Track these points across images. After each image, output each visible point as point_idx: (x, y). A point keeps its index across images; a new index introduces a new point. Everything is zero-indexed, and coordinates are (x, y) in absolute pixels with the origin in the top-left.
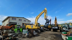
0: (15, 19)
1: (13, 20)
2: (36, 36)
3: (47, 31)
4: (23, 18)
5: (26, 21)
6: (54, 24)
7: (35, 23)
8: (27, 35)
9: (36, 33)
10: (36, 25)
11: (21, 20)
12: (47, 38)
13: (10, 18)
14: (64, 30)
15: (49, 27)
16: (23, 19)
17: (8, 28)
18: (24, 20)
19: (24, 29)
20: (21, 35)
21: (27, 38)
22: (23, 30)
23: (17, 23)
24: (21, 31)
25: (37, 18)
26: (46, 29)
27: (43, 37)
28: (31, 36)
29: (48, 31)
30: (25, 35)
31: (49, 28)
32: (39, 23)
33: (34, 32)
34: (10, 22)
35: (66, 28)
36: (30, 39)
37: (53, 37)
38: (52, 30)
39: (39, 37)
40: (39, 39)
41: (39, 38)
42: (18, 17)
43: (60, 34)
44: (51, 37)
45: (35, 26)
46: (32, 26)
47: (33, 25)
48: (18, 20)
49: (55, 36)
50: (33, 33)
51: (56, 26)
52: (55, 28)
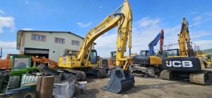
0: (43, 37)
1: (35, 41)
3: (143, 76)
5: (78, 42)
13: (27, 33)
15: (154, 59)
16: (68, 39)
17: (7, 66)
18: (73, 41)
23: (48, 50)
26: (143, 69)
29: (149, 76)
31: (153, 66)
34: (26, 49)
38: (165, 73)
42: (51, 32)
48: (54, 40)
51: (187, 56)
52: (181, 64)
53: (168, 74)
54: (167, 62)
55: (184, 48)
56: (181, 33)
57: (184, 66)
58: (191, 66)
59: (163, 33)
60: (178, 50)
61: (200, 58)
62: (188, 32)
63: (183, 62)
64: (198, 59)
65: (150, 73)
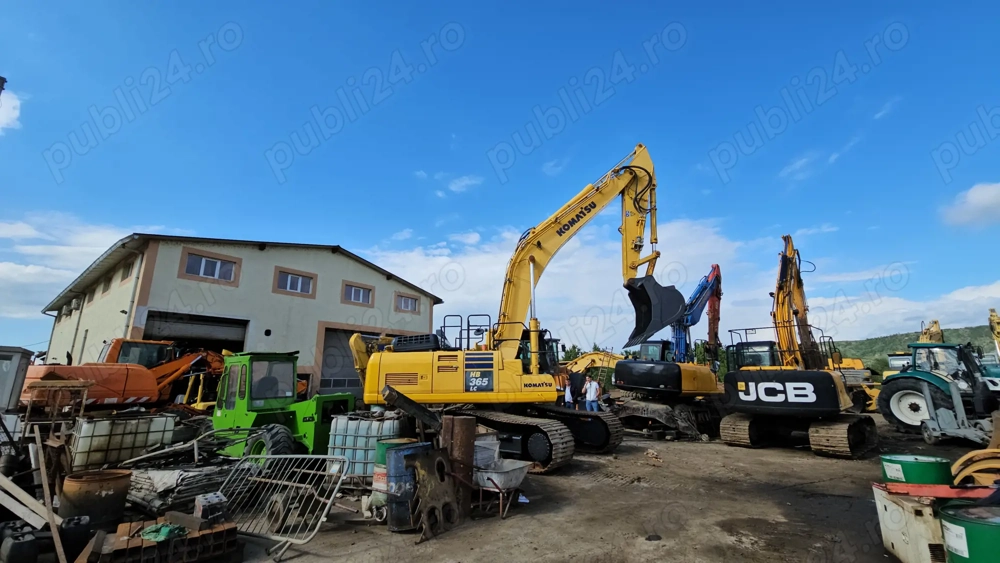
0: (227, 262)
1: (192, 284)
2: (516, 509)
3: (661, 438)
5: (368, 291)
9: (510, 464)
12: (668, 544)
15: (694, 376)
16: (331, 275)
18: (348, 287)
19: (341, 408)
20: (306, 488)
21: (386, 532)
22: (339, 424)
24: (310, 443)
26: (656, 409)
27: (608, 518)
28: (447, 507)
29: (681, 437)
30: (362, 487)
31: (688, 400)
33: (479, 457)
34: (153, 315)
35: (941, 399)
37: (756, 525)
39: (562, 530)
40: (556, 548)
41: (556, 539)
44: (728, 527)
48: (270, 278)
49: (775, 514)
50: (470, 468)
51: (800, 368)
52: (784, 392)
53: (745, 426)
54: (741, 385)
55: (791, 340)
56: (780, 288)
57: (792, 399)
58: (812, 398)
59: (718, 279)
60: (771, 344)
61: (836, 374)
62: (800, 283)
63: (790, 386)
64: (830, 378)
65: (682, 424)
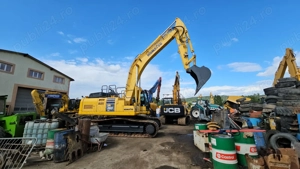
2: (103, 148)
4: (26, 55)
5: (41, 73)
6: (171, 96)
7: (127, 90)
8: (55, 151)
9: (102, 134)
10: (133, 97)
11: (10, 66)
12: (149, 151)
14: (196, 116)
18: (31, 71)
19: (30, 118)
20: (15, 151)
21: (52, 163)
22: (29, 125)
24: (13, 133)
25: (139, 63)
27: (132, 147)
28: (79, 151)
30: (41, 148)
32: (143, 89)
33: (91, 133)
35: (202, 112)
36: (73, 165)
37: (168, 143)
39: (119, 152)
40: (118, 158)
41: (118, 155)
43: (185, 132)
44: (163, 145)
45: (126, 104)
46: (112, 103)
47: (117, 99)
49: (172, 140)
50: (88, 137)
51: (177, 104)
52: (174, 110)
54: (164, 109)
55: (176, 98)
56: (175, 85)
58: (180, 112)
60: (171, 99)
